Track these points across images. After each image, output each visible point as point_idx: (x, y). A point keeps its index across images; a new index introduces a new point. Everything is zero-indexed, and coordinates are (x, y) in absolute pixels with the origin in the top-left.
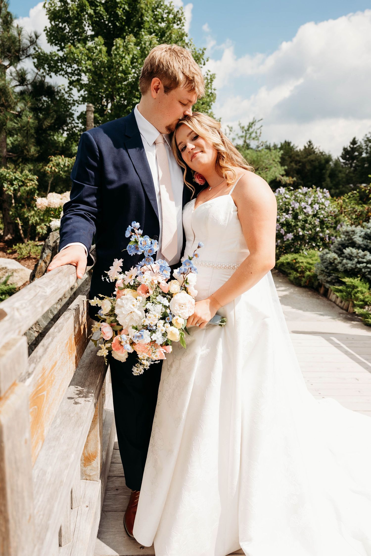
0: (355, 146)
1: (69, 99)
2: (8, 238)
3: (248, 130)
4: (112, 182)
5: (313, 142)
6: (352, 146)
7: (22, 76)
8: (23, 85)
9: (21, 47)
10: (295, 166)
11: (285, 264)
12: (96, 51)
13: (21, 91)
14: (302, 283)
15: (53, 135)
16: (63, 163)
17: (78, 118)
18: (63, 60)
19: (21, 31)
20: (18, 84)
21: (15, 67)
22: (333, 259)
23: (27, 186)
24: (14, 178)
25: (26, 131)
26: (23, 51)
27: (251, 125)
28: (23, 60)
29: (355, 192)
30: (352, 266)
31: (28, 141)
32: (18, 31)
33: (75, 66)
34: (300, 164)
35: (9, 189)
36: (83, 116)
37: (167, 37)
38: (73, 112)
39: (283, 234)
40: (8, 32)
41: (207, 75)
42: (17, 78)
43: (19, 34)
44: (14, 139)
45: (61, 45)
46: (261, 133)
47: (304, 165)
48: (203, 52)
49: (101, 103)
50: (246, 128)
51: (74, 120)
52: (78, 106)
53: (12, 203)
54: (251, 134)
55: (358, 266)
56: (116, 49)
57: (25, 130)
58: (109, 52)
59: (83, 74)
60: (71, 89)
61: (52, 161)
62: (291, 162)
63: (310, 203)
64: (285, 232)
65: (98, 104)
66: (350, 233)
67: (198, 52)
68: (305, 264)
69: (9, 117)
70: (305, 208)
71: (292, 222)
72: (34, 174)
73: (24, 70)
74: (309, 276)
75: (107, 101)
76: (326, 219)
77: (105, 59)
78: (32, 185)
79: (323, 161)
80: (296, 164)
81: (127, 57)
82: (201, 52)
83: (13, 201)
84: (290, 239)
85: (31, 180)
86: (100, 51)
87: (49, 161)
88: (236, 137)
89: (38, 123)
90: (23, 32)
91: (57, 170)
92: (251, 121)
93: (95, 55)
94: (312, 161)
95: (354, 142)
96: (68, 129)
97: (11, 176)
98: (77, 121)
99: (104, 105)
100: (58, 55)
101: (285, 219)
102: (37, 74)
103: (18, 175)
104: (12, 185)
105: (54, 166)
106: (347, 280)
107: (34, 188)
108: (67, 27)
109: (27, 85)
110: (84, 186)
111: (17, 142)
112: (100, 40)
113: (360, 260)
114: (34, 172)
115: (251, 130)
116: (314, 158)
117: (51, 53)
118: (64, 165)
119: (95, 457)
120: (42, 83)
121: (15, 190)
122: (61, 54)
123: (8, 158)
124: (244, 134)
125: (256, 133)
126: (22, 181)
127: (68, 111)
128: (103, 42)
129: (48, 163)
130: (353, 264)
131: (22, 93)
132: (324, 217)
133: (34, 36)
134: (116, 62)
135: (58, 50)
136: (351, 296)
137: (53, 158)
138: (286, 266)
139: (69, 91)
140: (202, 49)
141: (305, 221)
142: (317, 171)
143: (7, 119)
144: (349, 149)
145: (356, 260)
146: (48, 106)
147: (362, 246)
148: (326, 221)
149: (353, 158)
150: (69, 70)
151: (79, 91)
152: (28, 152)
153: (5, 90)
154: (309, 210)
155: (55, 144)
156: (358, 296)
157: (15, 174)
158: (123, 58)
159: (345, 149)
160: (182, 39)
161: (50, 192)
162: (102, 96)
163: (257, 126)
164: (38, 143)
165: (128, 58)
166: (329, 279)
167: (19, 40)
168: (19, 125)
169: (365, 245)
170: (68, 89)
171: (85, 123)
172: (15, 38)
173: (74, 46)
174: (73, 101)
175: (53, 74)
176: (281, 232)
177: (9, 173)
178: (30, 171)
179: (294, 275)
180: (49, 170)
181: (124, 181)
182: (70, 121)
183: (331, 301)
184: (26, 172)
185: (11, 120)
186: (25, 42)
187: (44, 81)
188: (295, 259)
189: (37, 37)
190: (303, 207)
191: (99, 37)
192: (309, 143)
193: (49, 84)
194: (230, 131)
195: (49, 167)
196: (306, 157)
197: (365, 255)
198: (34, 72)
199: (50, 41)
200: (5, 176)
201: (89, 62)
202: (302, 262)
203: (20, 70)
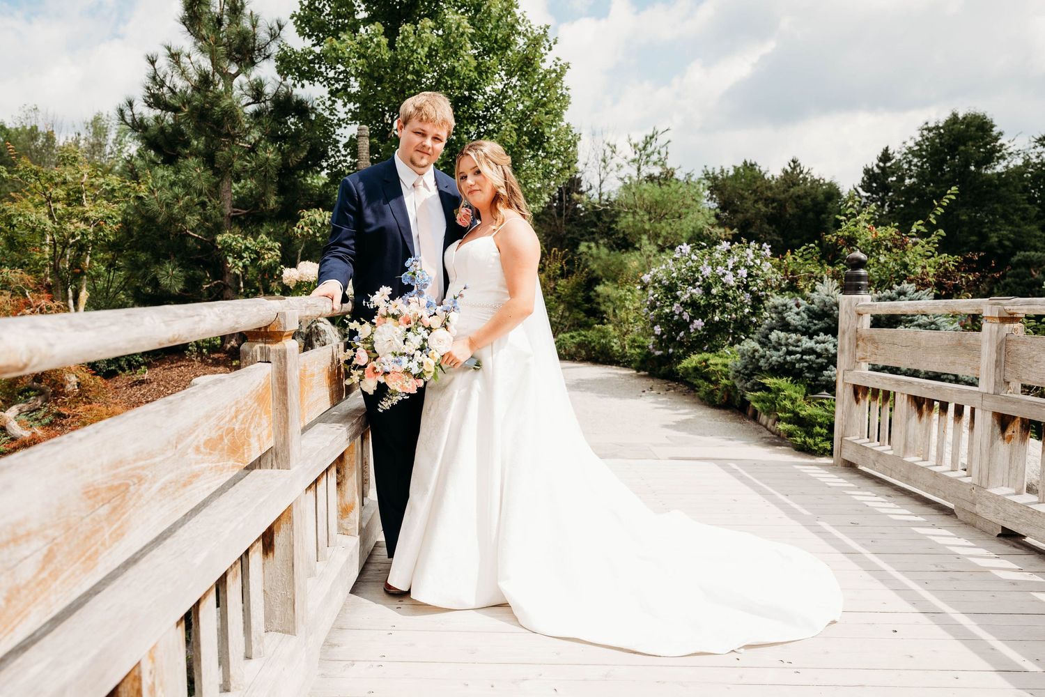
0: (888, 164)
1: (332, 118)
2: (232, 347)
3: (644, 148)
4: (370, 225)
5: (801, 161)
6: (881, 164)
7: (257, 89)
8: (259, 102)
9: (256, 45)
10: (764, 209)
11: (690, 371)
12: (373, 45)
13: (256, 111)
14: (717, 399)
15: (304, 176)
16: (321, 220)
17: (345, 146)
18: (319, 58)
19: (257, 21)
20: (251, 101)
21: (248, 76)
22: (751, 351)
23: (264, 259)
24: (243, 247)
25: (263, 174)
26: (259, 50)
27: (649, 140)
28: (259, 64)
29: (812, 245)
30: (779, 359)
31: (265, 187)
32: (252, 21)
33: (341, 68)
34: (775, 205)
35: (236, 265)
36: (352, 144)
37: (484, 13)
38: (338, 138)
39: (688, 320)
40: (238, 24)
41: (556, 65)
42: (250, 93)
43: (254, 27)
44: (240, 185)
45: (317, 36)
46: (667, 153)
47: (782, 205)
48: (545, 32)
49: (383, 120)
50: (641, 146)
51: (339, 151)
52: (345, 128)
53: (240, 288)
54: (648, 156)
55: (788, 358)
56: (403, 40)
57: (262, 171)
58: (391, 45)
59: (352, 79)
60: (334, 102)
61: (303, 217)
62: (756, 201)
63: (731, 266)
64: (690, 317)
65: (378, 122)
66: (780, 308)
67: (536, 32)
68: (720, 367)
69: (237, 153)
70: (724, 275)
71: (702, 299)
72: (276, 240)
73: (261, 81)
74: (726, 386)
75: (392, 117)
76: (763, 293)
77: (387, 55)
78: (272, 257)
79: (821, 197)
80: (766, 206)
81: (419, 50)
82: (542, 32)
83: (242, 285)
84: (700, 328)
85: (271, 249)
86: (378, 45)
87: (299, 218)
88: (624, 163)
89: (282, 159)
90: (260, 22)
91: (311, 232)
92: (650, 134)
93: (370, 50)
94: (799, 197)
95: (885, 157)
96: (328, 165)
97: (239, 245)
98: (343, 152)
99: (388, 124)
100: (314, 52)
101: (689, 295)
102: (281, 83)
103: (250, 242)
104: (241, 258)
105: (306, 225)
106: (769, 381)
107: (275, 261)
108: (327, 7)
109: (264, 102)
110: (342, 229)
111: (245, 191)
112: (378, 27)
113: (791, 348)
114: (274, 237)
115: (649, 149)
116: (802, 192)
117: (303, 50)
118: (323, 224)
119: (352, 508)
120: (289, 96)
121: (245, 267)
122: (317, 50)
123: (233, 216)
124: (637, 156)
125: (659, 153)
126: (257, 253)
127: (330, 137)
128: (382, 30)
129: (298, 221)
130: (780, 357)
131: (257, 115)
132: (758, 289)
133: (276, 27)
134: (404, 59)
135: (314, 45)
136: (776, 406)
137: (306, 213)
138: (693, 375)
139: (330, 106)
140: (543, 26)
141: (725, 297)
142: (811, 215)
143: (234, 156)
144: (876, 170)
145: (784, 349)
146: (298, 130)
147: (800, 327)
148: (763, 296)
149: (885, 188)
150: (331, 74)
151: (345, 105)
152: (265, 205)
153: (232, 112)
154: (730, 279)
155: (307, 190)
156: (785, 405)
157: (245, 241)
158: (413, 51)
159: (867, 171)
160: (509, 13)
161: (301, 261)
162: (384, 110)
163: (661, 140)
164: (282, 190)
165: (423, 52)
166: (748, 385)
167: (254, 35)
168: (254, 164)
169: (803, 327)
170: (330, 103)
171: (355, 154)
172: (248, 32)
173: (338, 38)
174: (339, 120)
175: (305, 82)
176: (684, 317)
177: (236, 240)
178: (268, 234)
179: (705, 386)
180: (299, 231)
181: (382, 224)
182: (333, 153)
183: (761, 424)
184: (263, 237)
185: (240, 157)
186: (263, 35)
187: (291, 94)
188: (706, 361)
189: (280, 27)
190: (720, 274)
191: (377, 23)
192: (792, 164)
193: (299, 98)
194: (613, 152)
195: (298, 228)
196: (785, 191)
197: (799, 341)
198: (276, 81)
199: (301, 33)
200: (231, 244)
201: (362, 61)
202: (716, 365)
203: (256, 80)
